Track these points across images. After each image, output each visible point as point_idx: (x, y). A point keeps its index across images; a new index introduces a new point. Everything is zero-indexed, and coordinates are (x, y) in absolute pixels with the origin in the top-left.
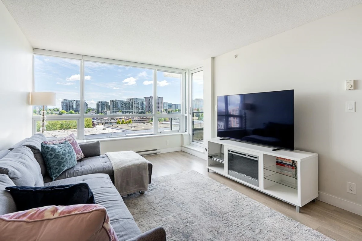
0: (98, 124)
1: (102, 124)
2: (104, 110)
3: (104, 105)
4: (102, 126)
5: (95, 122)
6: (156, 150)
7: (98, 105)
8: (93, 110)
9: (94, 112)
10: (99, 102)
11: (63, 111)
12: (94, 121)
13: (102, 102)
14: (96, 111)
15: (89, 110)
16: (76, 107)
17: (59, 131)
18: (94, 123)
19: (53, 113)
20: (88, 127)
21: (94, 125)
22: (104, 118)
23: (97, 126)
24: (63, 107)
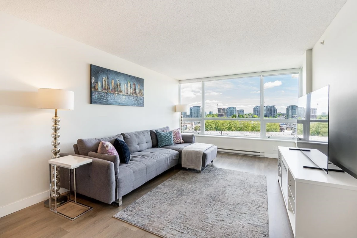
0: (286, 129)
1: (291, 129)
2: (295, 115)
3: (295, 109)
4: (291, 132)
5: (284, 127)
6: (260, 153)
7: (288, 110)
8: (283, 115)
9: (284, 117)
10: (290, 107)
11: (255, 115)
12: (282, 126)
13: (292, 106)
14: (286, 115)
15: (279, 115)
16: (266, 112)
17: (250, 132)
18: (282, 127)
19: (248, 117)
20: (275, 131)
21: (282, 130)
22: (294, 124)
23: (285, 131)
24: (255, 113)
